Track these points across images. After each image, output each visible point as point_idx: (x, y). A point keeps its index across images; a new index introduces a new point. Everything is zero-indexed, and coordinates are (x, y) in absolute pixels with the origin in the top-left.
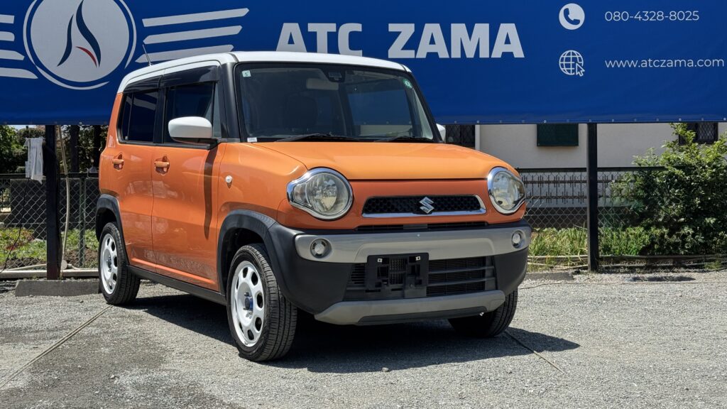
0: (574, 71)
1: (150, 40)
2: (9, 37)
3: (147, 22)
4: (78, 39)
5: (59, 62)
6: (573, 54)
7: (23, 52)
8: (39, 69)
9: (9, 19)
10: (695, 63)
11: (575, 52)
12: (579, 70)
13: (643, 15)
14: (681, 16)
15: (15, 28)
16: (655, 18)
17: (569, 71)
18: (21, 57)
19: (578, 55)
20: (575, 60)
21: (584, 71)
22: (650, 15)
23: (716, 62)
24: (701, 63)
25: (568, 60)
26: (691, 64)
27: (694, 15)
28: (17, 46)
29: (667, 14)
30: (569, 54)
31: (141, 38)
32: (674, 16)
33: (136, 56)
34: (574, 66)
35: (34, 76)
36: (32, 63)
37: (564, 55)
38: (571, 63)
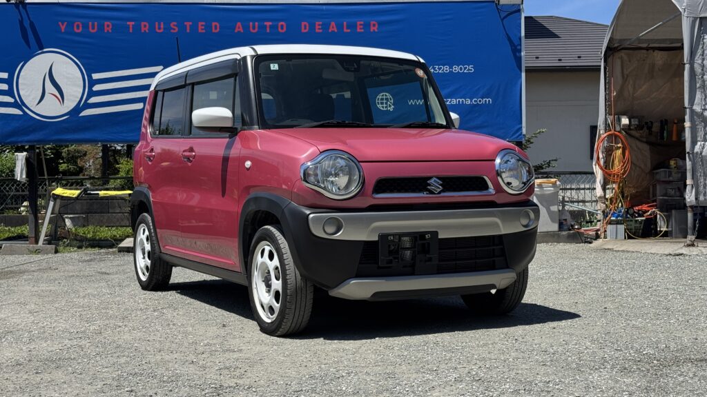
0: (386, 107)
1: (97, 88)
2: (5, 87)
3: (96, 76)
4: (50, 88)
5: (37, 102)
6: (386, 95)
7: (13, 97)
8: (24, 108)
9: (5, 75)
10: (471, 101)
11: (387, 94)
12: (390, 106)
13: (434, 68)
14: (461, 69)
15: (9, 81)
16: (443, 70)
17: (383, 107)
18: (12, 100)
19: (389, 96)
20: (387, 99)
21: (393, 107)
22: (440, 69)
23: (486, 101)
24: (475, 101)
25: (382, 99)
26: (468, 102)
27: (470, 68)
28: (9, 93)
29: (451, 67)
30: (383, 95)
31: (91, 85)
32: (456, 69)
33: (87, 100)
34: (386, 103)
35: (21, 113)
36: (19, 104)
37: (380, 97)
38: (385, 101)
